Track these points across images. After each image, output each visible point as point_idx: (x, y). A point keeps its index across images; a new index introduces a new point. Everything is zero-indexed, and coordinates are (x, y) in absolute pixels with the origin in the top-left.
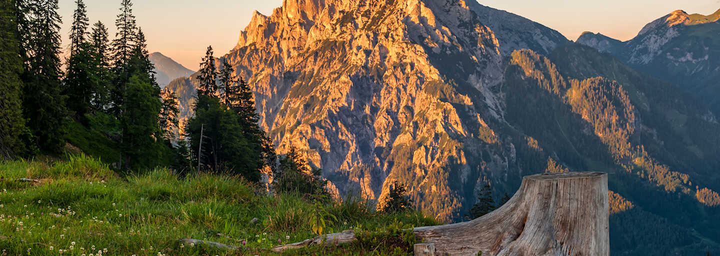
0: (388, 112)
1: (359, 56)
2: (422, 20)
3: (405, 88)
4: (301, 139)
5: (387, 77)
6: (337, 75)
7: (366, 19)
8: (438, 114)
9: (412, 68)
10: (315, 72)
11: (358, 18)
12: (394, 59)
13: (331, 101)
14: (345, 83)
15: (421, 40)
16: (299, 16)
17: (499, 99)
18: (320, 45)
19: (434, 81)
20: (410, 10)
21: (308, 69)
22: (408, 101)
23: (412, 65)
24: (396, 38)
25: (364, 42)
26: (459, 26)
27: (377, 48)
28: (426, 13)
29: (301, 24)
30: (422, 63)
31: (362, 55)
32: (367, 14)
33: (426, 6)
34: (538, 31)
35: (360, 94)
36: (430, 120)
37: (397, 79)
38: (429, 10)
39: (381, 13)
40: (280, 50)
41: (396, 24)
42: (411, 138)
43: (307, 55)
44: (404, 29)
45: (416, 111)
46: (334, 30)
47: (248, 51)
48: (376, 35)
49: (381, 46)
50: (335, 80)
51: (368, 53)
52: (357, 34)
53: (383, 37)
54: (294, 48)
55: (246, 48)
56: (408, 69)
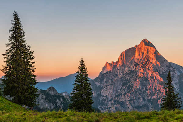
0: (150, 90)
1: (141, 75)
2: (157, 65)
3: (154, 83)
4: (128, 97)
5: (149, 80)
6: (135, 80)
7: (142, 65)
8: (163, 90)
9: (155, 78)
10: (129, 79)
11: (139, 64)
12: (150, 75)
13: (134, 87)
14: (138, 82)
15: (157, 70)
16: (122, 64)
17: (177, 86)
18: (130, 71)
19: (162, 81)
20: (154, 62)
21: (127, 78)
22: (155, 87)
23: (155, 77)
24: (151, 70)
25: (142, 71)
26: (166, 67)
27: (146, 73)
28: (158, 63)
29: (123, 66)
30: (158, 77)
31: (142, 74)
32: (142, 63)
33: (158, 61)
34: (181, 68)
35: (142, 85)
36: (161, 92)
37: (152, 81)
38: (159, 63)
39: (146, 63)
40: (118, 73)
41: (150, 66)
42: (156, 97)
43: (126, 74)
44: (153, 68)
45: (157, 89)
46: (133, 67)
47: (109, 73)
48: (145, 69)
49: (147, 72)
50: (135, 81)
51: (143, 74)
52: (140, 68)
53: (147, 70)
54: (121, 72)
55: (108, 72)
56: (154, 78)
